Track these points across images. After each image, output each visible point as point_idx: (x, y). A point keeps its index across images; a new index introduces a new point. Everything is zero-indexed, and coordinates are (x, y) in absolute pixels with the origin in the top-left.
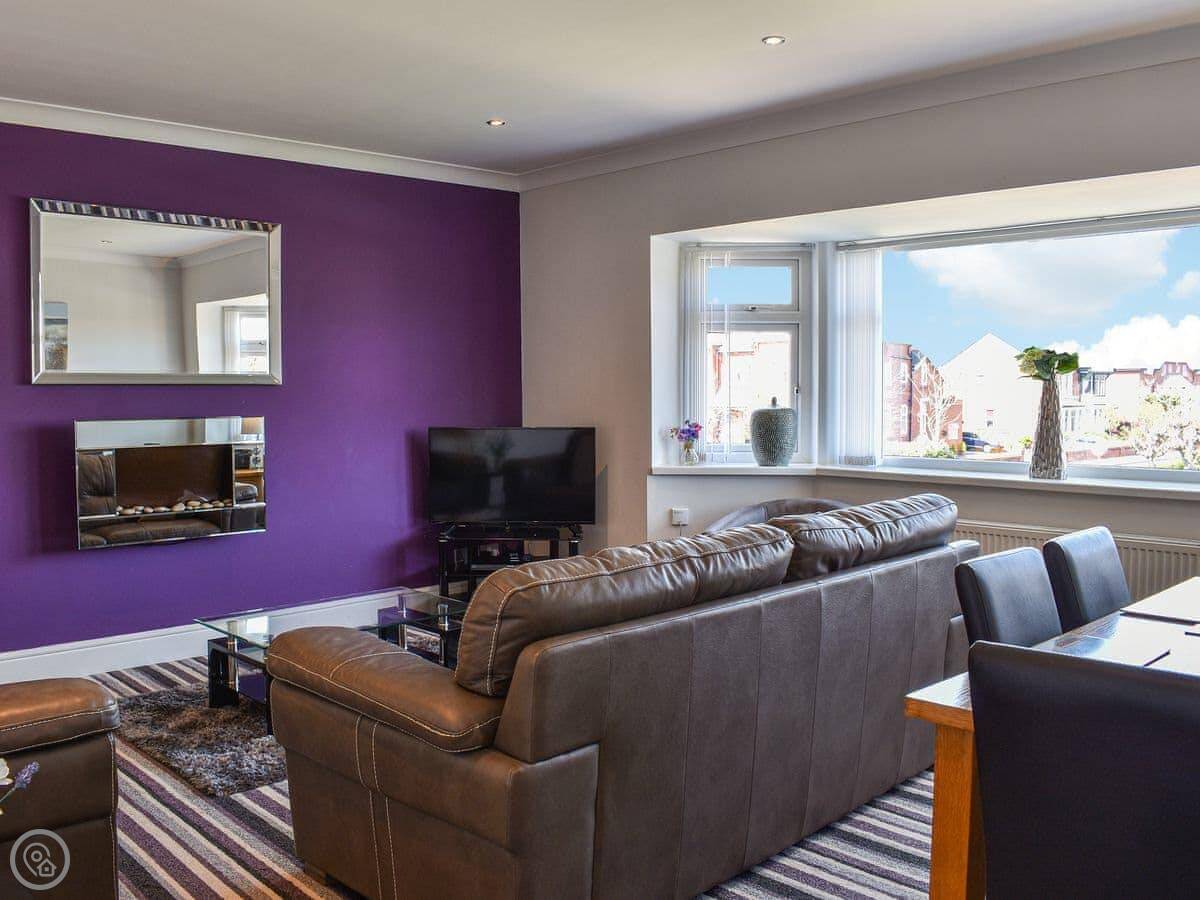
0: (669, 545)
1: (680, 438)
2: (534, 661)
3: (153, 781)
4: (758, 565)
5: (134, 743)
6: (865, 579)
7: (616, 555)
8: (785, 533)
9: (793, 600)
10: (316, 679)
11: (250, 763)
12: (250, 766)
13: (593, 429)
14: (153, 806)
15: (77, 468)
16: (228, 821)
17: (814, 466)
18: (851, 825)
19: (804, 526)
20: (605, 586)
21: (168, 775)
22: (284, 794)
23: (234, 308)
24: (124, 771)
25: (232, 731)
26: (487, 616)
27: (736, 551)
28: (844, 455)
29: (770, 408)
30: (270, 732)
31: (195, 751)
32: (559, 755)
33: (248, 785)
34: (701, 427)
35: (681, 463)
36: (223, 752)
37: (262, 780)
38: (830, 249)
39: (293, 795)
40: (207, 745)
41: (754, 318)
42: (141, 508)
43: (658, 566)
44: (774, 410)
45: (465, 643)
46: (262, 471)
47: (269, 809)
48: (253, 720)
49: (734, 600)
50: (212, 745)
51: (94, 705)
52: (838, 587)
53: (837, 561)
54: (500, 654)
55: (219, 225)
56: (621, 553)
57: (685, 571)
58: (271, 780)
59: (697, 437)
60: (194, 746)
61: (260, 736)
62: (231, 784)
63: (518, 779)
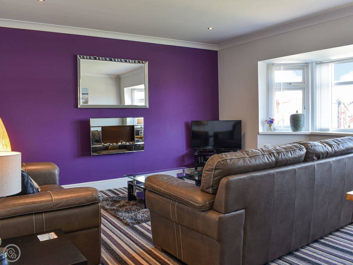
0: (267, 149)
1: (268, 123)
2: (225, 182)
3: (112, 221)
4: (295, 156)
5: (106, 210)
6: (329, 162)
7: (250, 151)
8: (303, 146)
9: (306, 168)
10: (159, 189)
11: (140, 216)
12: (139, 217)
13: (241, 121)
14: (112, 227)
15: (91, 134)
16: (133, 232)
17: (310, 131)
18: (324, 240)
19: (309, 145)
20: (247, 160)
21: (116, 219)
22: (149, 225)
23: (135, 89)
24: (103, 218)
25: (134, 207)
26: (210, 169)
27: (288, 151)
28: (319, 128)
29: (296, 114)
30: (145, 208)
31: (124, 213)
32: (233, 212)
33: (139, 223)
34: (274, 120)
35: (268, 131)
36: (132, 213)
37: (142, 221)
38: (314, 64)
39: (152, 226)
40: (127, 211)
41: (291, 86)
42: (109, 144)
43: (263, 155)
44: (297, 115)
45: (204, 177)
46: (143, 136)
47: (145, 230)
48: (140, 205)
49: (288, 167)
50: (129, 211)
51: (95, 194)
52: (320, 164)
53: (319, 156)
54: (214, 180)
55: (129, 62)
56: (252, 151)
57: (272, 156)
58: (146, 221)
59: (273, 123)
60: (123, 211)
61: (142, 209)
62: (134, 222)
63: (220, 219)
